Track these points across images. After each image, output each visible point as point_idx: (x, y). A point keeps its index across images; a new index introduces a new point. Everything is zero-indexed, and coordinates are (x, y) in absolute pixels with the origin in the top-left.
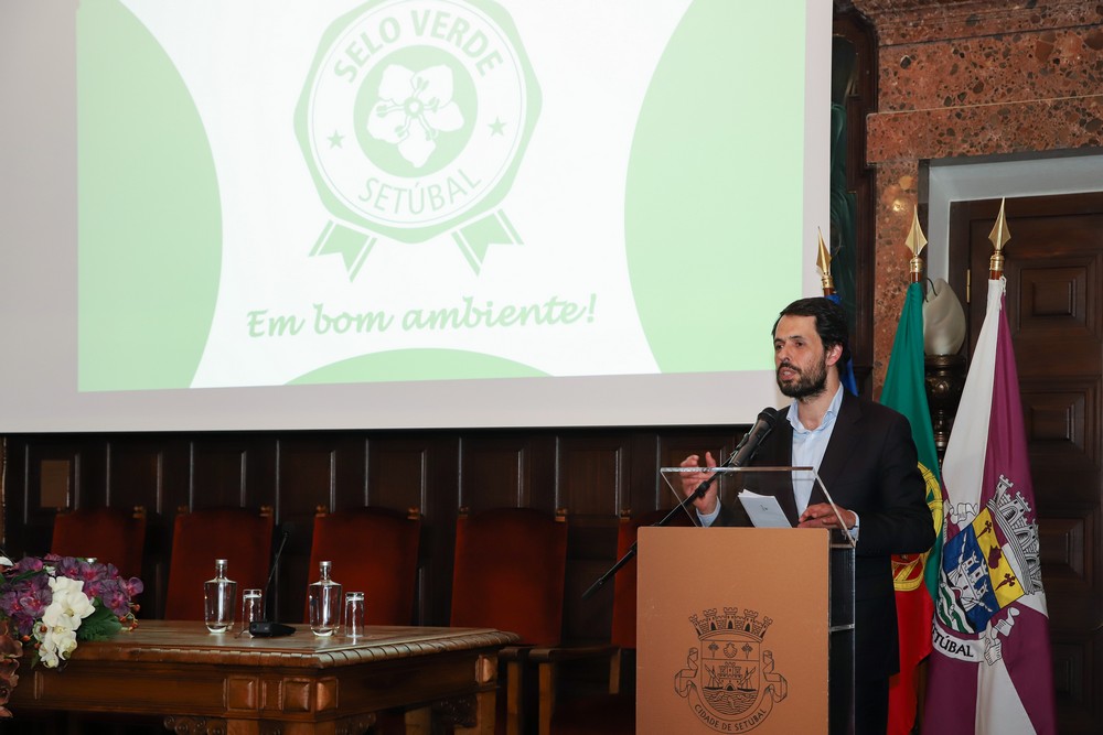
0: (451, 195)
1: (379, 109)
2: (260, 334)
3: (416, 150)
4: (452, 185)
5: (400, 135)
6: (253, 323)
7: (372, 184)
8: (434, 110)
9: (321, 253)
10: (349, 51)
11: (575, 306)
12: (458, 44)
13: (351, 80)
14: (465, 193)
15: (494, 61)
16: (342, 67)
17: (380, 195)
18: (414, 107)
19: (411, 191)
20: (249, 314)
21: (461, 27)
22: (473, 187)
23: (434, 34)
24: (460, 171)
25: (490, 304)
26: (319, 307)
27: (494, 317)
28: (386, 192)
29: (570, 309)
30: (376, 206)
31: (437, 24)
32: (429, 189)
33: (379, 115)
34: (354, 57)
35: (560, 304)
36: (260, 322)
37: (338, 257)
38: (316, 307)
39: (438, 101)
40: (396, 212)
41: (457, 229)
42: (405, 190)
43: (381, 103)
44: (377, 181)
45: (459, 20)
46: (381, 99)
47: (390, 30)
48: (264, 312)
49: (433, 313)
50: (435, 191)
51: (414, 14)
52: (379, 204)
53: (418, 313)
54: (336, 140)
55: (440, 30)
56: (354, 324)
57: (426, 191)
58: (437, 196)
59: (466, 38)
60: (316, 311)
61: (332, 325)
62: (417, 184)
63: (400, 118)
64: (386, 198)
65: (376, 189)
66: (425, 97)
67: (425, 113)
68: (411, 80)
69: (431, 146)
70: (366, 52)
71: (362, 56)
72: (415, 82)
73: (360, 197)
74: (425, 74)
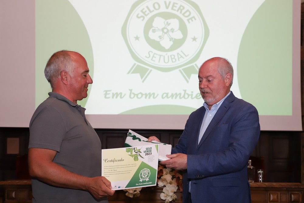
0: (179, 58)
1: (153, 30)
2: (109, 98)
4: (179, 55)
5: (160, 39)
6: (106, 94)
7: (150, 53)
8: (173, 32)
9: (132, 73)
10: (142, 11)
12: (181, 13)
13: (143, 20)
14: (183, 58)
15: (193, 19)
16: (139, 16)
17: (153, 56)
18: (165, 31)
19: (164, 57)
20: (105, 91)
21: (182, 8)
22: (186, 56)
23: (172, 9)
24: (182, 51)
25: (192, 92)
27: (194, 96)
28: (155, 56)
30: (152, 60)
31: (173, 6)
32: (171, 56)
33: (153, 32)
34: (144, 13)
36: (109, 94)
37: (138, 75)
38: (129, 90)
39: (174, 30)
40: (159, 62)
41: (181, 69)
42: (162, 56)
43: (153, 28)
44: (152, 52)
45: (181, 6)
46: (153, 27)
47: (157, 6)
48: (110, 91)
49: (172, 94)
50: (173, 57)
53: (167, 94)
54: (137, 38)
55: (174, 8)
56: (144, 96)
58: (174, 58)
59: (183, 11)
60: (130, 91)
61: (136, 96)
62: (166, 54)
63: (160, 33)
64: (155, 57)
65: (152, 54)
66: (169, 28)
67: (169, 33)
68: (164, 22)
69: (171, 43)
70: (148, 12)
71: (146, 13)
72: (166, 23)
73: (146, 57)
74: (169, 21)
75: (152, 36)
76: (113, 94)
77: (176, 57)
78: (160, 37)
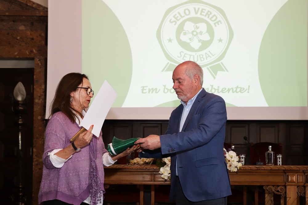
0: (207, 57)
1: (183, 33)
2: (146, 93)
3: (196, 44)
4: (207, 55)
5: (191, 40)
6: (143, 90)
7: (182, 53)
8: (201, 34)
9: (166, 71)
10: (174, 17)
11: (244, 89)
12: (208, 17)
13: (175, 25)
14: (211, 57)
15: (219, 23)
16: (172, 21)
17: (184, 56)
19: (194, 56)
20: (142, 87)
21: (209, 13)
22: (213, 56)
23: (201, 14)
24: (209, 51)
25: (218, 87)
26: (165, 86)
27: (220, 90)
28: (186, 55)
29: (242, 89)
31: (202, 12)
32: (200, 55)
33: (184, 35)
34: (176, 18)
35: (239, 88)
36: (145, 89)
39: (202, 32)
41: (208, 67)
42: (192, 55)
43: (184, 31)
44: (183, 52)
45: (208, 11)
46: (184, 30)
47: (187, 12)
48: (147, 87)
50: (201, 56)
51: (195, 9)
52: (184, 59)
54: (170, 40)
55: (203, 13)
57: (199, 56)
58: (202, 57)
59: (211, 16)
60: (164, 87)
61: (169, 91)
62: (196, 54)
63: (190, 36)
64: (186, 57)
65: (183, 54)
66: (198, 31)
67: (198, 35)
68: (194, 26)
69: (200, 44)
70: (179, 17)
71: (178, 18)
72: (195, 27)
73: (178, 56)
74: (198, 25)
75: (183, 38)
76: (149, 89)
77: (204, 57)
78: (190, 39)
